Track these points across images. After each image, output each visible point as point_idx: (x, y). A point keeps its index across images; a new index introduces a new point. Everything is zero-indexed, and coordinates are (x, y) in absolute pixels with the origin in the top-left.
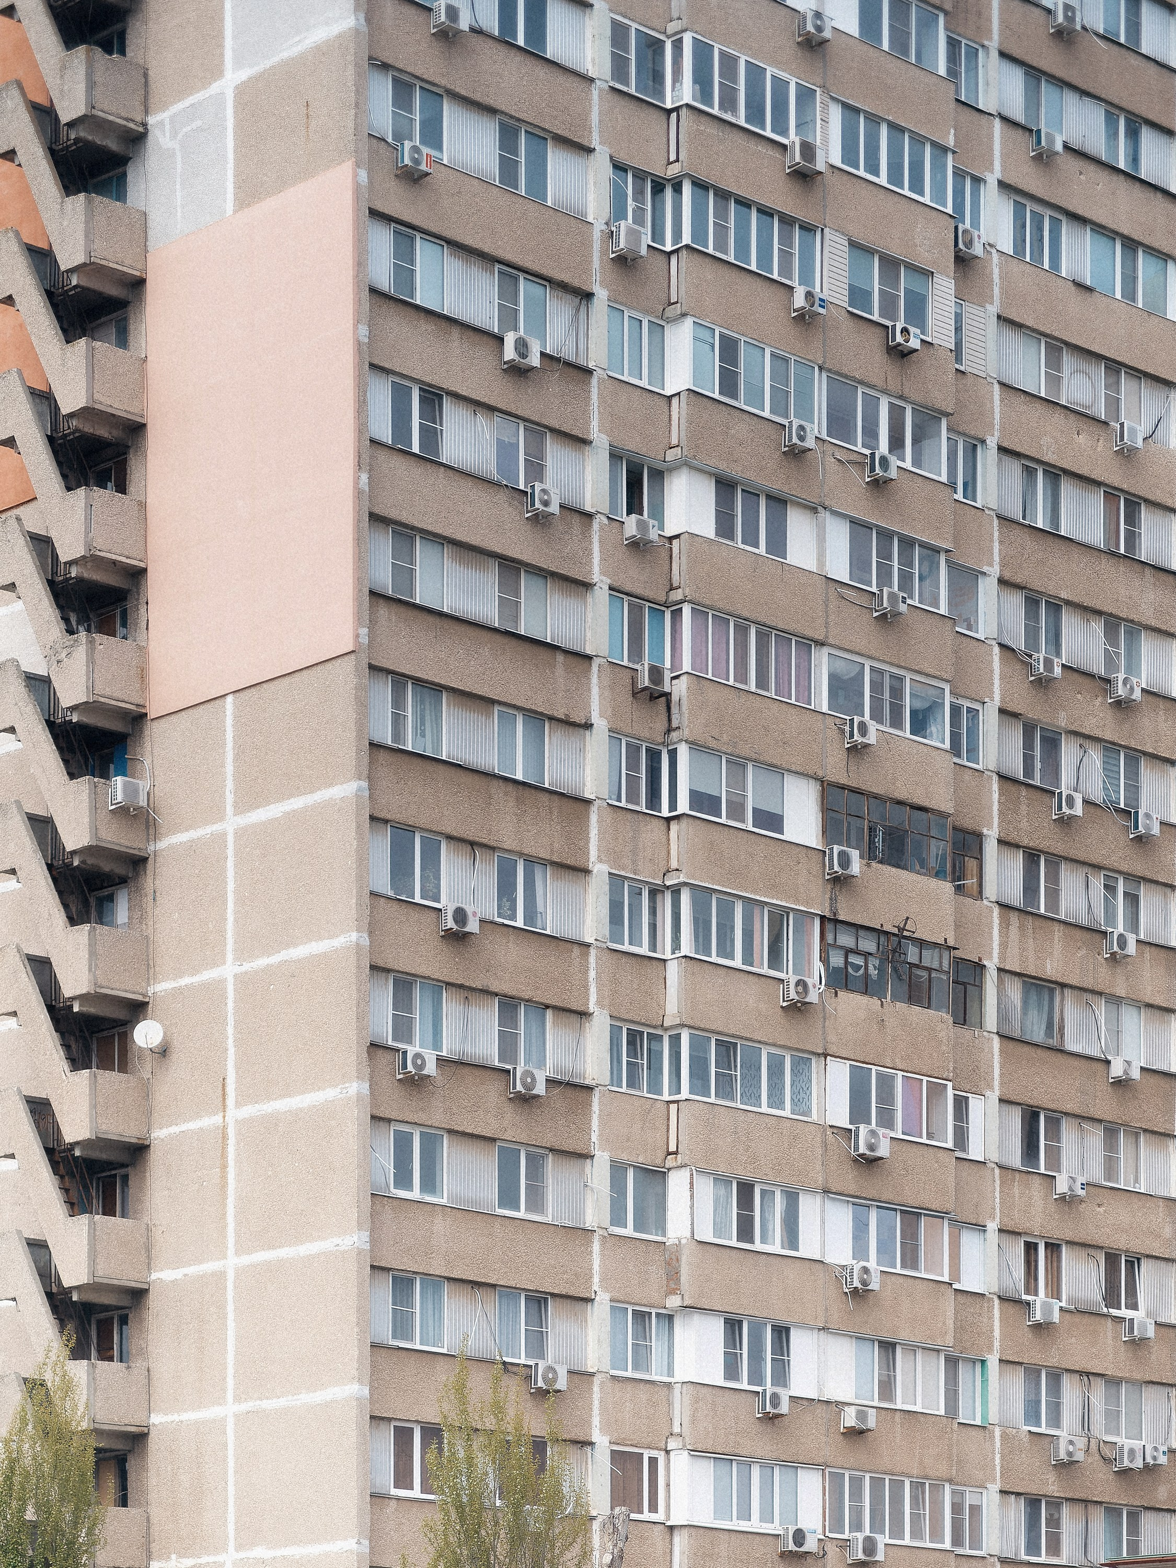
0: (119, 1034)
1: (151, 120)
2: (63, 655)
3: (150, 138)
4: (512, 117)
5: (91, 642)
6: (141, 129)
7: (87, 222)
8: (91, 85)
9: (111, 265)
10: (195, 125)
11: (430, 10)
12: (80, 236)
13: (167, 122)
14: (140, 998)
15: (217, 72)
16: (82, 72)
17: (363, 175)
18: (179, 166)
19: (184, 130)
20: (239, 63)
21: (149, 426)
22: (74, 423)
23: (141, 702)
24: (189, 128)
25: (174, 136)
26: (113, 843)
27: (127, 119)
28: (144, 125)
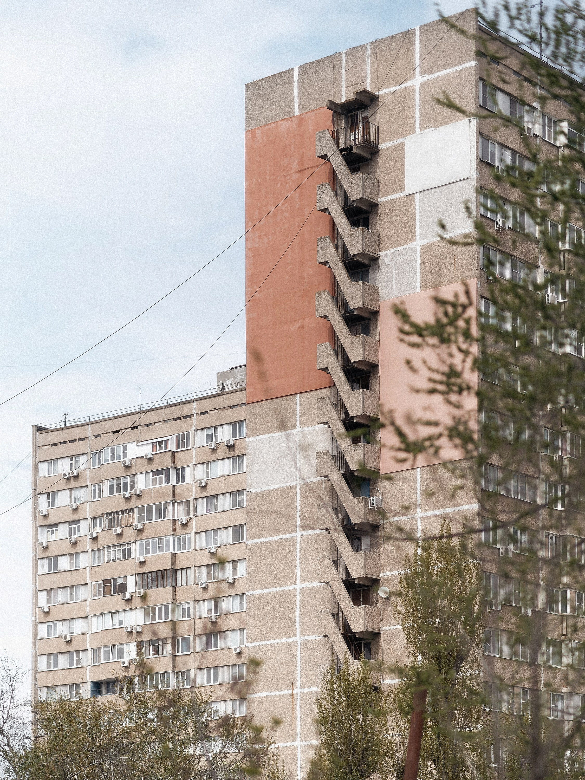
0: (363, 590)
1: (381, 253)
2: (352, 450)
3: (381, 260)
4: (516, 257)
5: (364, 446)
6: (378, 257)
7: (363, 292)
8: (364, 242)
9: (370, 307)
10: (401, 257)
11: (494, 221)
12: (360, 296)
13: (389, 255)
14: (378, 578)
15: (413, 239)
16: (361, 237)
17: (479, 283)
18: (394, 271)
19: (397, 259)
20: (422, 237)
21: (381, 367)
22: (355, 365)
23: (378, 468)
24: (399, 258)
25: (391, 261)
26: (371, 521)
27: (374, 253)
28: (379, 255)
